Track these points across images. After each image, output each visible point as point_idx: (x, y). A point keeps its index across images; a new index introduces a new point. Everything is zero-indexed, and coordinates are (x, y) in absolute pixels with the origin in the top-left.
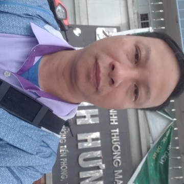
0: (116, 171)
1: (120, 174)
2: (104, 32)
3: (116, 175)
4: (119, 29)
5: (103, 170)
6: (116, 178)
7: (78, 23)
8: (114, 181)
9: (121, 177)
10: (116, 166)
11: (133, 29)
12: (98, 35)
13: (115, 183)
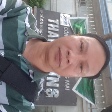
0: (66, 81)
1: (68, 83)
2: (64, 16)
3: (66, 82)
4: (71, 16)
5: (59, 78)
6: (66, 84)
7: (52, 10)
8: (65, 86)
9: (69, 84)
10: (66, 78)
11: (78, 16)
12: (61, 16)
13: (65, 87)
